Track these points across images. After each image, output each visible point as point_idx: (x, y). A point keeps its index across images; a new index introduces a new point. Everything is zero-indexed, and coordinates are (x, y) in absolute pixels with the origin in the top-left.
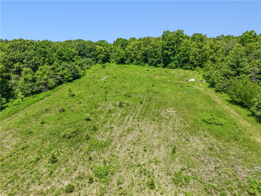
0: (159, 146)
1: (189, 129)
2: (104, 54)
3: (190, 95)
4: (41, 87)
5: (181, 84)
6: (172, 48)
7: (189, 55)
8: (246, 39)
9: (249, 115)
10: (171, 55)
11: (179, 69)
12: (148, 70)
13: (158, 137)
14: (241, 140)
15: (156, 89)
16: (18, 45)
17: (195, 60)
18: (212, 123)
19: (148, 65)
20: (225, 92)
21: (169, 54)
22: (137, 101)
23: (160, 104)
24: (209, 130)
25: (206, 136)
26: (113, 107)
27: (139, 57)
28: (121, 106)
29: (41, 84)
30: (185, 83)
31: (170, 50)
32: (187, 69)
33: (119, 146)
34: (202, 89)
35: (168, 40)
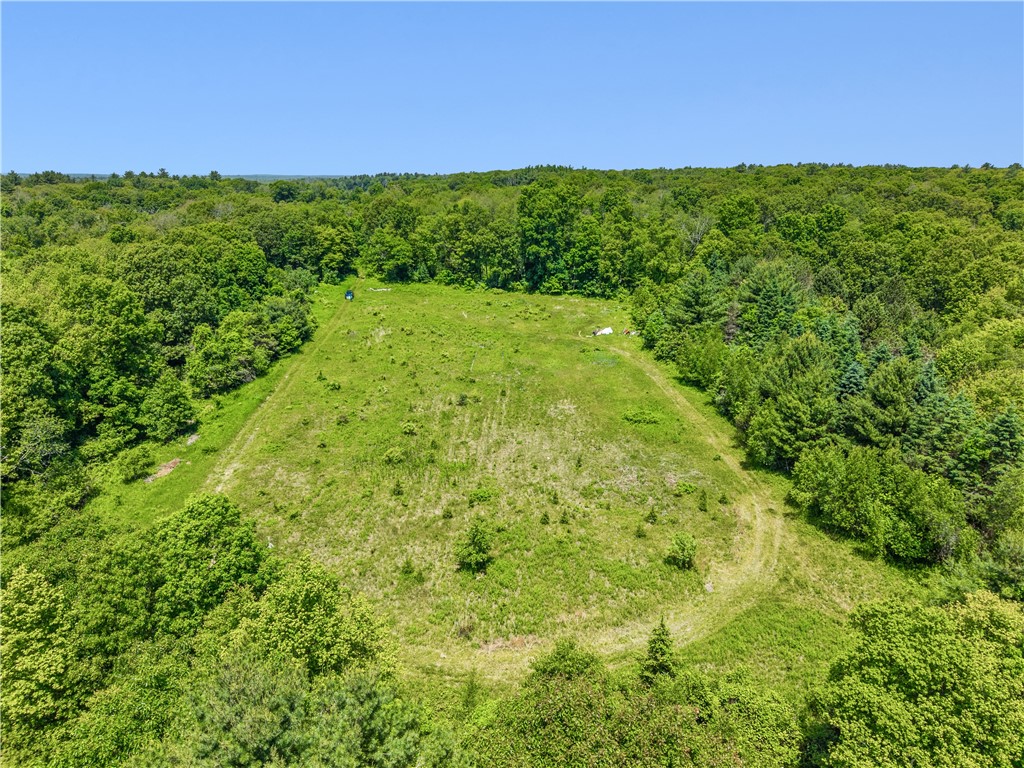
0: (555, 460)
1: (602, 435)
2: (340, 251)
3: (602, 371)
4: (242, 370)
5: (582, 343)
6: (549, 239)
7: (596, 259)
8: (731, 219)
9: (706, 404)
10: (548, 257)
11: (571, 294)
12: (489, 304)
13: (550, 449)
14: (682, 442)
15: (524, 359)
16: (153, 261)
17: (614, 271)
18: (640, 422)
19: (483, 285)
20: (674, 360)
21: (542, 255)
22: (492, 391)
23: (542, 395)
24: (634, 431)
25: (628, 441)
26: (448, 407)
27: (454, 260)
28: (462, 403)
29: (241, 363)
30: (590, 341)
31: (545, 243)
32: (593, 295)
33: (490, 466)
34: (628, 354)
35: (539, 215)
